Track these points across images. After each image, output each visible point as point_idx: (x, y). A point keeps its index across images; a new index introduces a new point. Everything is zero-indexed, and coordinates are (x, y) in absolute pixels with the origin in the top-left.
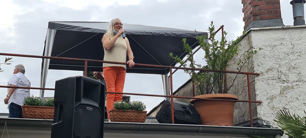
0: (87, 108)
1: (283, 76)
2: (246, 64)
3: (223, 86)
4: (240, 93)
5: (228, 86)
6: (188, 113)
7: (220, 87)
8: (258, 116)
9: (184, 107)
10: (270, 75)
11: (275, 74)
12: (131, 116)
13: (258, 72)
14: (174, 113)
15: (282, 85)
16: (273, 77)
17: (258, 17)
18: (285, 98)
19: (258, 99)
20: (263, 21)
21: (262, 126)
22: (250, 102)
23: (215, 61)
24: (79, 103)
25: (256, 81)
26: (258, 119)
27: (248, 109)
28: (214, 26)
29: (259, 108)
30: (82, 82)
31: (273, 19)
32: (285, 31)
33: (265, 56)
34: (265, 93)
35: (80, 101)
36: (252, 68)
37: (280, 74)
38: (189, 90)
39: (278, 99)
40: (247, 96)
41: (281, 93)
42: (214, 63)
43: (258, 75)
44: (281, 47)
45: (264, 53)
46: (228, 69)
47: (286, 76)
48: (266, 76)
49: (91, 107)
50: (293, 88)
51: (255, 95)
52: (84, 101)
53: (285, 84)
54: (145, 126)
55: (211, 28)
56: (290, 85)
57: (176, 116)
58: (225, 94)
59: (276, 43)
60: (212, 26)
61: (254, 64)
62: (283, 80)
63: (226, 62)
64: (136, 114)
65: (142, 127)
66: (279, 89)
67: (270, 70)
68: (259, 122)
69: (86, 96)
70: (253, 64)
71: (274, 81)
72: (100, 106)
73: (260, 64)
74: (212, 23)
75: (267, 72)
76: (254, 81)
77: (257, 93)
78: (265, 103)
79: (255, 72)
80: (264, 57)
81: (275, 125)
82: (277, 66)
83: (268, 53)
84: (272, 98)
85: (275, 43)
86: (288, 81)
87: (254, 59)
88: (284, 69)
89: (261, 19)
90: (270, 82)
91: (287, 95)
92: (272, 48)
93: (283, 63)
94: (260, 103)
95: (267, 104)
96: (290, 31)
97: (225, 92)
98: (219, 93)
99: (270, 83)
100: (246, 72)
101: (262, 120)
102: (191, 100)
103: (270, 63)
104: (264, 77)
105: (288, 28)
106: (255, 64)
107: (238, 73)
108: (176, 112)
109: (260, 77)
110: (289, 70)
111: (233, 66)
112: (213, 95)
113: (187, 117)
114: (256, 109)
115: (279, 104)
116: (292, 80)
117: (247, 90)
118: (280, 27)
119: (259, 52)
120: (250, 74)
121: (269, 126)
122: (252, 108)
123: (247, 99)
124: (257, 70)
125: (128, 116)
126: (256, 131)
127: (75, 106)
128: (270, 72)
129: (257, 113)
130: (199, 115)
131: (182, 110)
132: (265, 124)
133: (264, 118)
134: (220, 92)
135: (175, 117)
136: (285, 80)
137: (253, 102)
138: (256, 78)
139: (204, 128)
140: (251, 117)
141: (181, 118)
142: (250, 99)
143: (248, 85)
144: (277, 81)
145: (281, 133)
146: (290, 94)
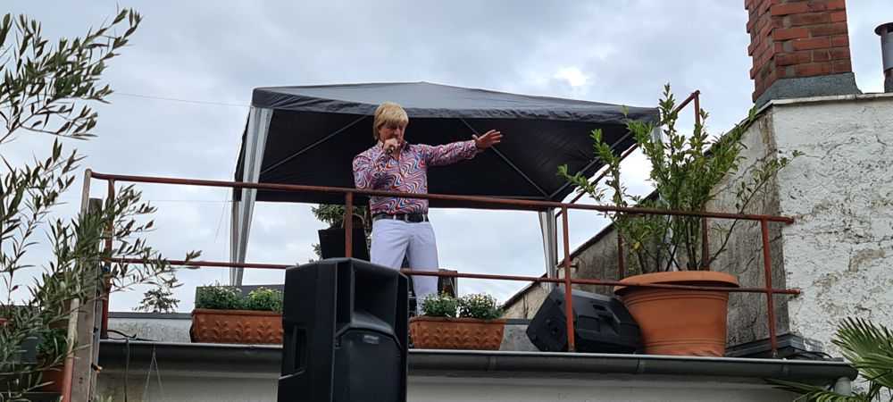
0: (367, 337)
1: (856, 226)
2: (758, 193)
3: (699, 253)
4: (743, 265)
5: (712, 252)
6: (609, 320)
7: (692, 255)
8: (792, 328)
9: (598, 306)
10: (823, 220)
11: (836, 217)
12: (465, 333)
13: (790, 215)
14: (575, 323)
15: (856, 247)
16: (831, 227)
17: (791, 71)
18: (860, 282)
19: (790, 284)
20: (802, 80)
21: (802, 354)
22: (769, 292)
23: (678, 188)
24: (345, 328)
25: (785, 237)
26: (790, 335)
27: (765, 309)
28: (672, 96)
29: (793, 307)
30: (353, 273)
31: (829, 74)
32: (862, 107)
33: (809, 171)
34: (810, 268)
35: (349, 321)
36: (775, 203)
37: (848, 218)
39: (842, 283)
40: (762, 275)
41: (852, 269)
42: (675, 192)
43: (790, 221)
44: (850, 148)
45: (806, 165)
46: (712, 207)
47: (866, 225)
48: (812, 224)
49: (375, 335)
50: (881, 254)
51: (783, 272)
52: (356, 322)
53: (862, 246)
54: (500, 359)
55: (665, 100)
56: (874, 246)
57: (579, 330)
58: (704, 271)
59: (838, 138)
60: (667, 95)
61: (780, 193)
62: (857, 235)
63: (706, 190)
64: (477, 327)
65: (493, 360)
66: (847, 257)
67: (823, 208)
68: (794, 343)
69: (365, 308)
70: (776, 194)
71: (833, 238)
72: (396, 331)
73: (795, 194)
74: (667, 88)
75: (814, 213)
76: (781, 236)
77: (788, 267)
78: (809, 294)
79: (782, 215)
80: (806, 175)
81: (835, 353)
82: (842, 199)
83: (816, 164)
84: (827, 282)
85: (835, 138)
86: (869, 238)
87: (779, 179)
88: (859, 207)
89: (799, 75)
90: (823, 239)
91: (867, 274)
92: (828, 152)
93: (856, 190)
94: (795, 294)
95: (815, 296)
96: (875, 105)
97: (705, 266)
98: (689, 269)
99: (823, 242)
100: (759, 212)
101: (801, 338)
102: (616, 288)
103: (821, 191)
104: (807, 226)
105: (871, 99)
106: (783, 193)
107: (736, 217)
108: (580, 320)
109: (795, 228)
110: (871, 208)
111: (724, 198)
112: (674, 274)
113: (607, 333)
114: (785, 309)
115: (847, 299)
116: (878, 235)
117: (762, 260)
118: (849, 97)
119: (794, 162)
120: (770, 219)
121: (819, 355)
122: (775, 306)
123: (762, 285)
124: (788, 208)
125: (458, 333)
126: (786, 369)
127: (335, 335)
128: (822, 215)
129: (787, 321)
130: (638, 327)
131: (594, 313)
132: (808, 348)
133: (806, 334)
134: (692, 266)
135: (576, 334)
136: (862, 234)
137: (778, 294)
138: (786, 231)
139: (654, 364)
140: (772, 330)
141: (591, 333)
142: (769, 284)
143: (765, 247)
144: (842, 236)
145: (852, 375)
146: (874, 270)
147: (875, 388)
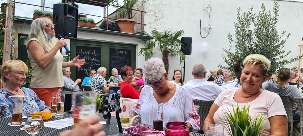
0: (70, 19)
1: (156, 15)
2: (141, 7)
3: (130, 16)
4: (137, 19)
5: (133, 16)
6: (114, 26)
7: (129, 16)
8: (144, 30)
9: (113, 23)
10: (151, 13)
11: (153, 13)
12: (88, 25)
14: (108, 26)
18: (155, 24)
19: (145, 23)
21: (146, 35)
22: (141, 24)
23: (128, 4)
24: (66, 16)
26: (144, 32)
27: (140, 27)
29: (145, 27)
30: (67, 6)
34: (148, 21)
35: (66, 15)
36: (144, 9)
37: (155, 13)
38: (115, 16)
39: (153, 24)
41: (155, 22)
42: (127, 5)
43: (146, 12)
45: (149, 3)
46: (133, 8)
48: (149, 13)
49: (72, 19)
50: (159, 20)
51: (144, 21)
52: (68, 16)
53: (157, 18)
56: (158, 18)
57: (109, 27)
63: (133, 5)
65: (93, 30)
66: (154, 20)
68: (144, 33)
69: (69, 13)
71: (152, 16)
73: (147, 8)
75: (150, 12)
78: (148, 25)
80: (149, 5)
81: (151, 35)
82: (154, 10)
83: (151, 3)
84: (151, 23)
87: (145, 5)
88: (157, 11)
90: (151, 16)
93: (157, 8)
94: (145, 25)
97: (131, 19)
98: (128, 19)
100: (141, 10)
102: (116, 20)
103: (151, 8)
104: (148, 14)
106: (145, 8)
107: (137, 11)
108: (109, 25)
109: (147, 14)
111: (135, 7)
112: (126, 19)
113: (114, 28)
114: (143, 27)
115: (153, 26)
116: (159, 17)
117: (141, 19)
119: (147, 2)
120: (143, 12)
121: (148, 35)
122: (142, 27)
123: (140, 23)
124: (146, 10)
126: (143, 37)
127: (64, 17)
129: (144, 29)
130: (119, 28)
131: (112, 24)
132: (146, 34)
133: (146, 32)
137: (142, 24)
138: (145, 14)
139: (121, 34)
140: (141, 30)
141: (111, 28)
142: (141, 22)
143: (141, 17)
144: (154, 16)
145: (152, 38)
146: (158, 22)
147: (156, 40)
